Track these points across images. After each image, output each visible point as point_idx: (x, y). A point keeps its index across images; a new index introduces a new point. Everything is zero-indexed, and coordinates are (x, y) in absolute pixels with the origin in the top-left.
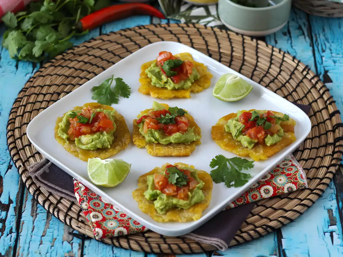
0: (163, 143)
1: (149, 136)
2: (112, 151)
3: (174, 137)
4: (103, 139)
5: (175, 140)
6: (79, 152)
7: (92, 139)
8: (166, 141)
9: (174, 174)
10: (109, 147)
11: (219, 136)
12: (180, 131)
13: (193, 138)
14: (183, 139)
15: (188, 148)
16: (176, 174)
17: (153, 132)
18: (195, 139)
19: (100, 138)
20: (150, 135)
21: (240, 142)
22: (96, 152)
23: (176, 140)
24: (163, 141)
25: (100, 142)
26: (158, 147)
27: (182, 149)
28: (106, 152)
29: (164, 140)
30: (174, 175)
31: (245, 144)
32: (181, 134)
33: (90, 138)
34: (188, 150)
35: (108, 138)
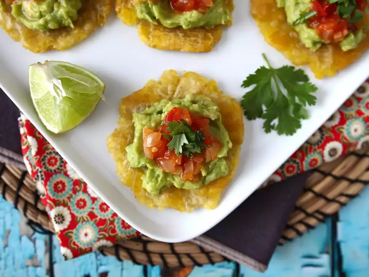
0: (167, 26)
1: (142, 12)
2: (79, 33)
3: (187, 19)
4: (59, 13)
5: (188, 26)
6: (20, 32)
7: (40, 12)
8: (172, 24)
9: (179, 136)
10: (72, 26)
11: (264, 12)
12: (200, 10)
13: (221, 20)
14: (202, 24)
15: (210, 39)
16: (184, 136)
17: (150, 6)
18: (223, 23)
19: (54, 12)
20: (144, 9)
21: (297, 33)
22: (50, 36)
23: (190, 26)
24: (167, 23)
25: (54, 19)
26: (157, 33)
27: (200, 40)
28: (66, 36)
29: (169, 22)
30: (180, 138)
31: (308, 44)
32: (201, 15)
33: (35, 10)
34: (210, 42)
35: (68, 13)
